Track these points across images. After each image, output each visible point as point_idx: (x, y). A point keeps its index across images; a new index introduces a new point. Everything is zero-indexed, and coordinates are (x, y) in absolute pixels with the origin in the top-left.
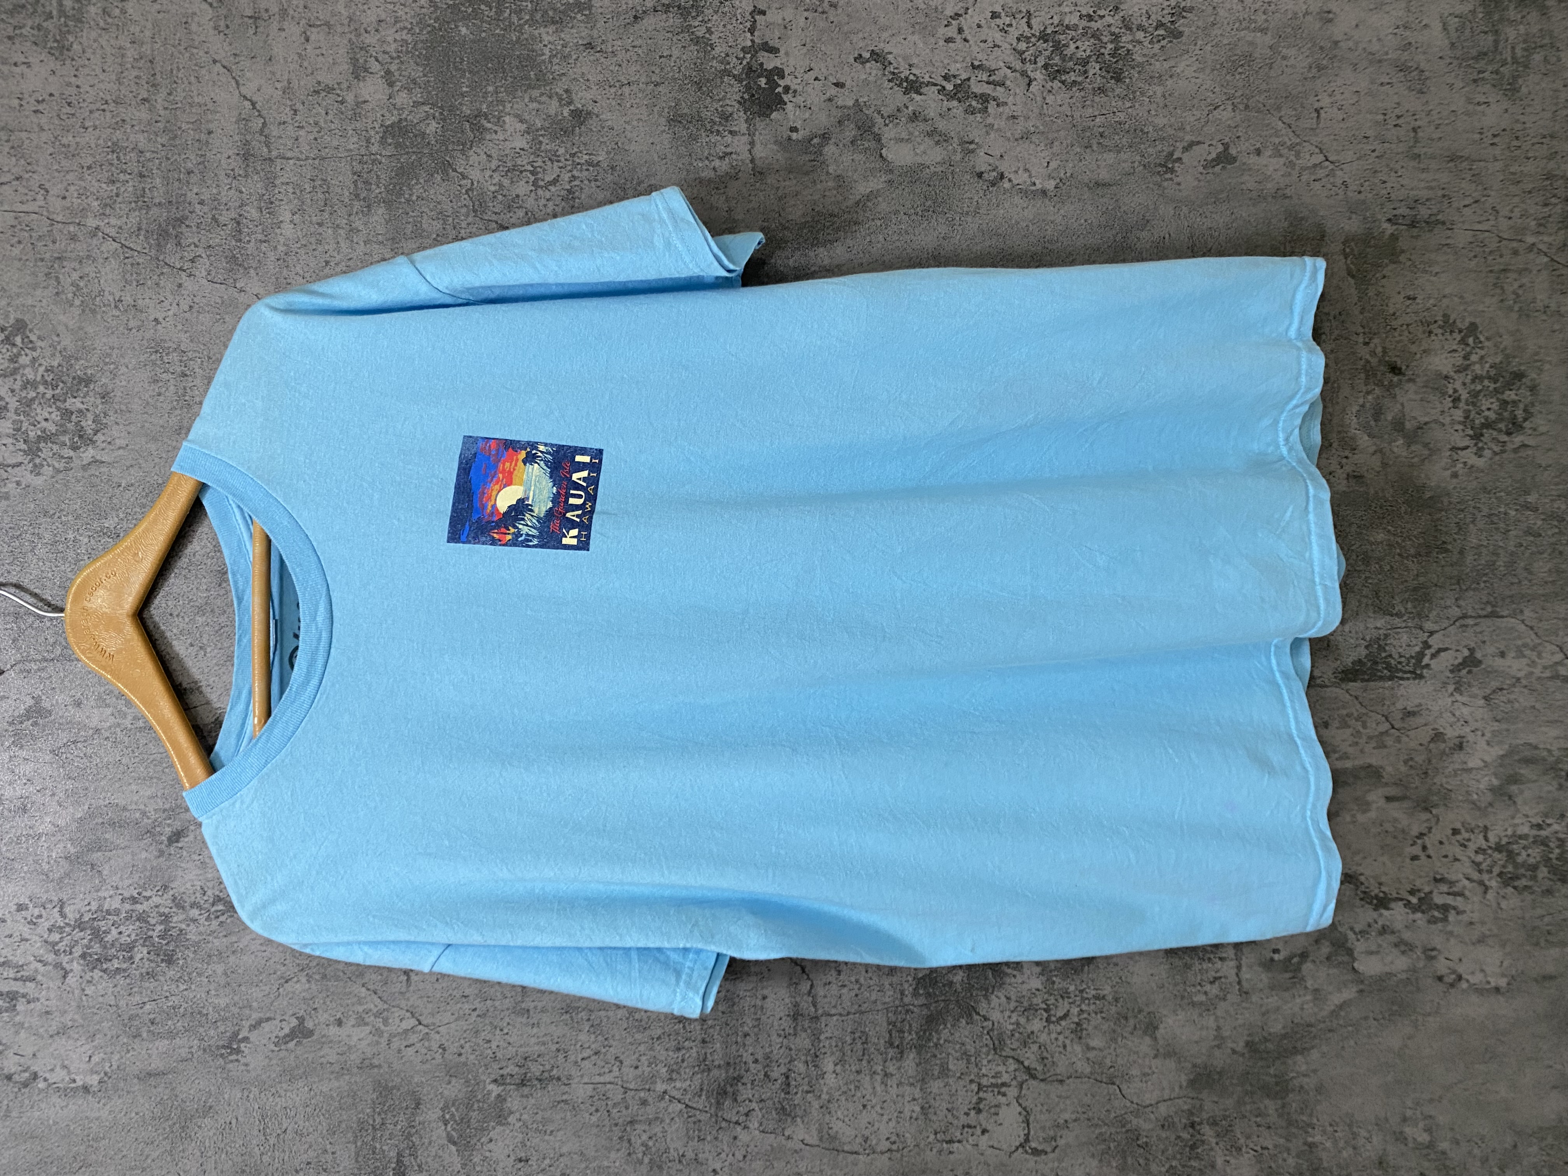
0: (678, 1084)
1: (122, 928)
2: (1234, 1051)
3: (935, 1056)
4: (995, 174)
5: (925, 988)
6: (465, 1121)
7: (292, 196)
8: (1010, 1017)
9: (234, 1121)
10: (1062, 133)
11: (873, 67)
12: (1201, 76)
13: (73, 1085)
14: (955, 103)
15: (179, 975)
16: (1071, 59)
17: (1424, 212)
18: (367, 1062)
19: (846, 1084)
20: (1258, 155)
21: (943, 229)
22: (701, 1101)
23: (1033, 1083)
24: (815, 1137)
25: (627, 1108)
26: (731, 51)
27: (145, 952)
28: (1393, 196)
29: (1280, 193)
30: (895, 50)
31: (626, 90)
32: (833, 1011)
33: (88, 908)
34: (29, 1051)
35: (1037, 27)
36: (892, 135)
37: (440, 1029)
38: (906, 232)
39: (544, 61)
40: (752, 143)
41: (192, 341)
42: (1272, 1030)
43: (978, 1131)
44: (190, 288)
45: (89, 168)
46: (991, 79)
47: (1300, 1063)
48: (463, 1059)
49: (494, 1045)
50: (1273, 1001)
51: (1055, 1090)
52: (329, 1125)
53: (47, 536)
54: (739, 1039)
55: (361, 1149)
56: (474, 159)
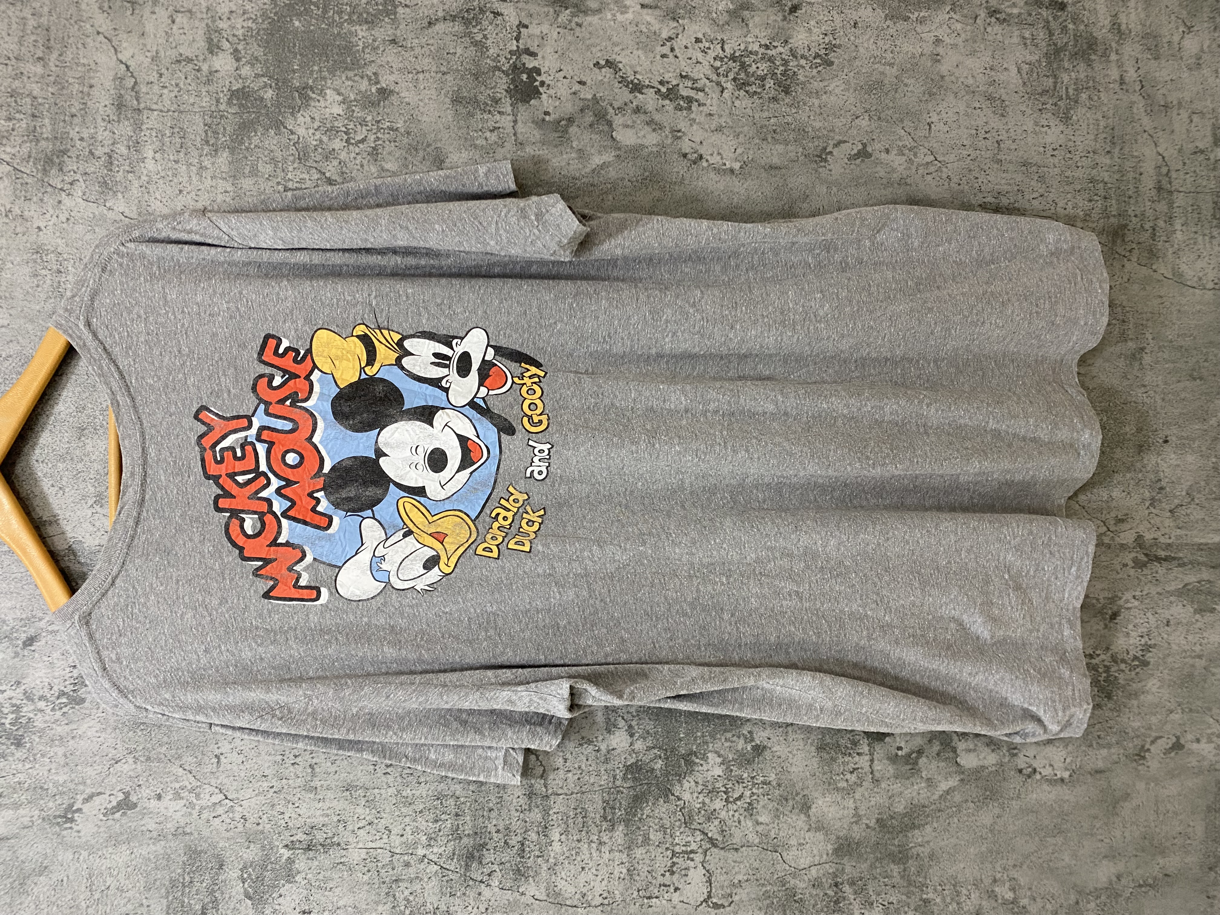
0: (435, 850)
2: (868, 827)
3: (639, 828)
6: (260, 879)
7: (155, 139)
9: (65, 879)
10: (746, 128)
11: (607, 72)
12: (847, 93)
14: (667, 102)
16: (753, 75)
17: (1005, 201)
19: (569, 850)
20: (887, 153)
21: (657, 194)
22: (453, 864)
23: (714, 850)
24: (544, 894)
25: (393, 869)
26: (501, 53)
28: (983, 188)
29: (903, 181)
30: (624, 60)
31: (421, 76)
35: (728, 51)
36: (621, 121)
39: (358, 51)
40: (515, 122)
41: (67, 245)
43: (672, 889)
46: (695, 86)
47: (917, 836)
48: (260, 828)
50: (897, 787)
51: (731, 856)
52: (146, 882)
55: (172, 902)
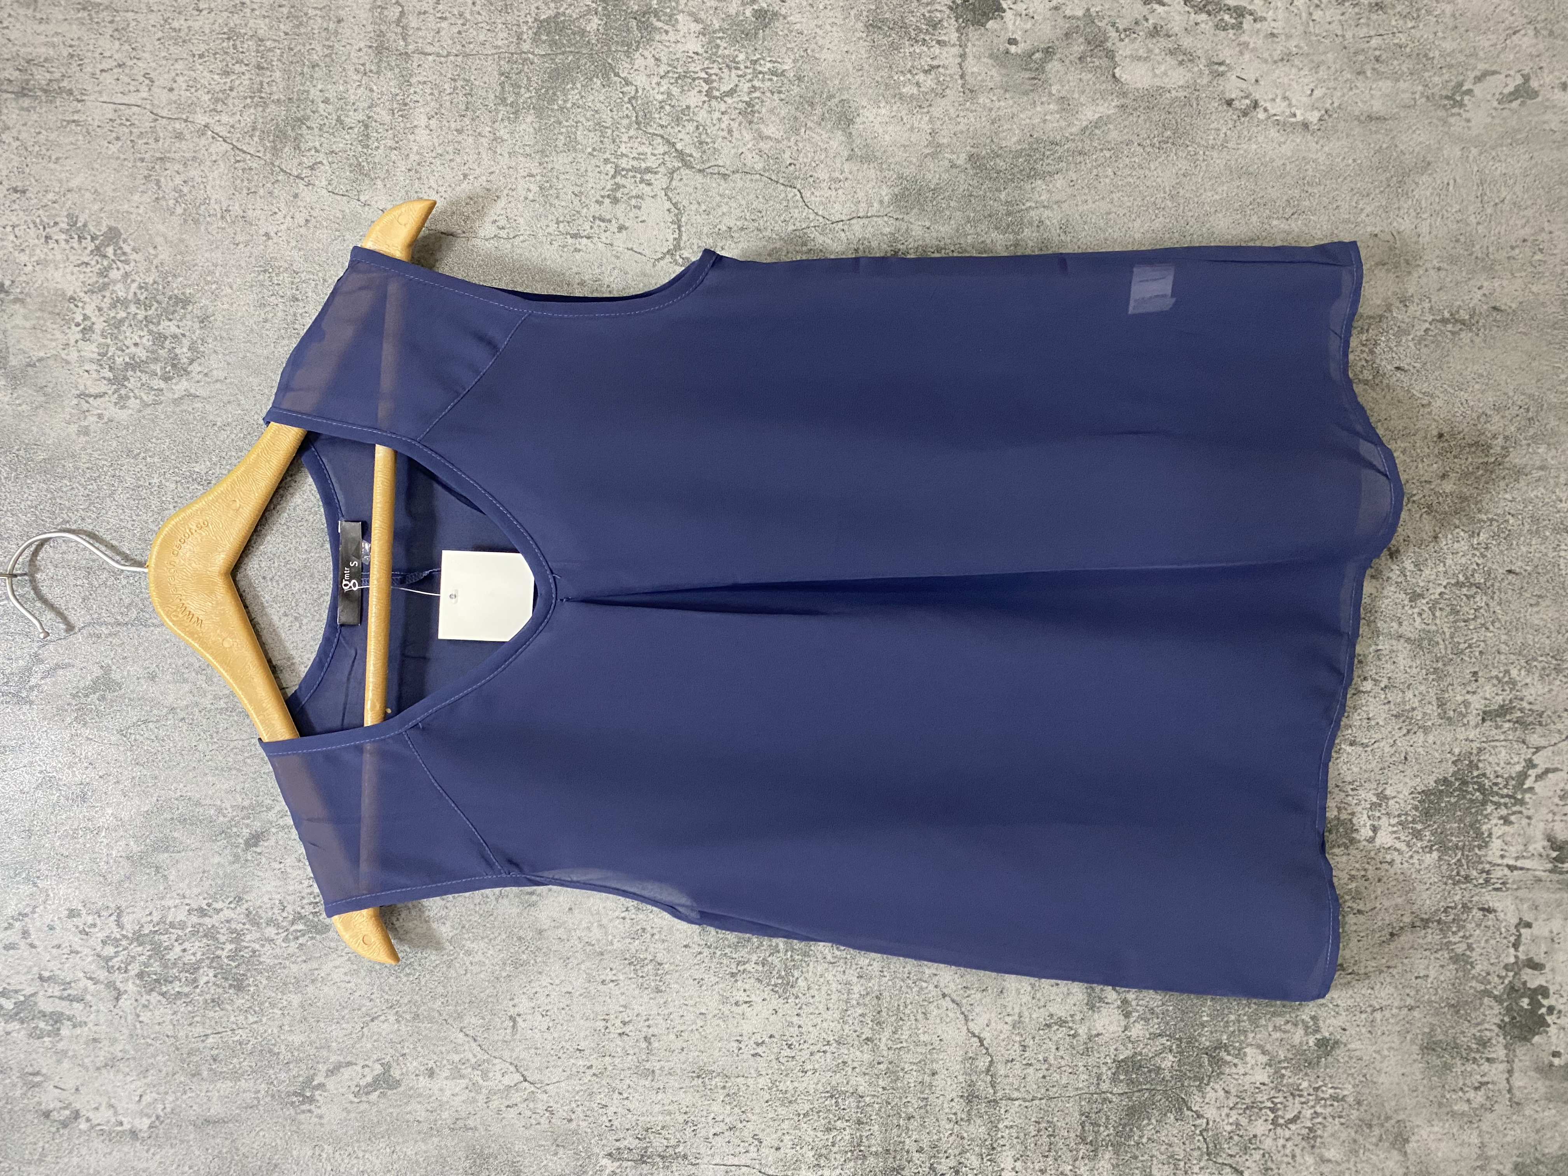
1: (187, 945)
4: (1248, 101)
5: (1127, 1073)
8: (1228, 1115)
13: (119, 1128)
15: (249, 1004)
18: (460, 1123)
27: (211, 975)
32: (1015, 1095)
33: (149, 918)
34: (70, 1084)
37: (548, 1088)
38: (1140, 165)
42: (1547, 1151)
44: (308, 199)
45: (201, 56)
49: (611, 1110)
53: (130, 481)
54: (901, 1122)
56: (639, 62)
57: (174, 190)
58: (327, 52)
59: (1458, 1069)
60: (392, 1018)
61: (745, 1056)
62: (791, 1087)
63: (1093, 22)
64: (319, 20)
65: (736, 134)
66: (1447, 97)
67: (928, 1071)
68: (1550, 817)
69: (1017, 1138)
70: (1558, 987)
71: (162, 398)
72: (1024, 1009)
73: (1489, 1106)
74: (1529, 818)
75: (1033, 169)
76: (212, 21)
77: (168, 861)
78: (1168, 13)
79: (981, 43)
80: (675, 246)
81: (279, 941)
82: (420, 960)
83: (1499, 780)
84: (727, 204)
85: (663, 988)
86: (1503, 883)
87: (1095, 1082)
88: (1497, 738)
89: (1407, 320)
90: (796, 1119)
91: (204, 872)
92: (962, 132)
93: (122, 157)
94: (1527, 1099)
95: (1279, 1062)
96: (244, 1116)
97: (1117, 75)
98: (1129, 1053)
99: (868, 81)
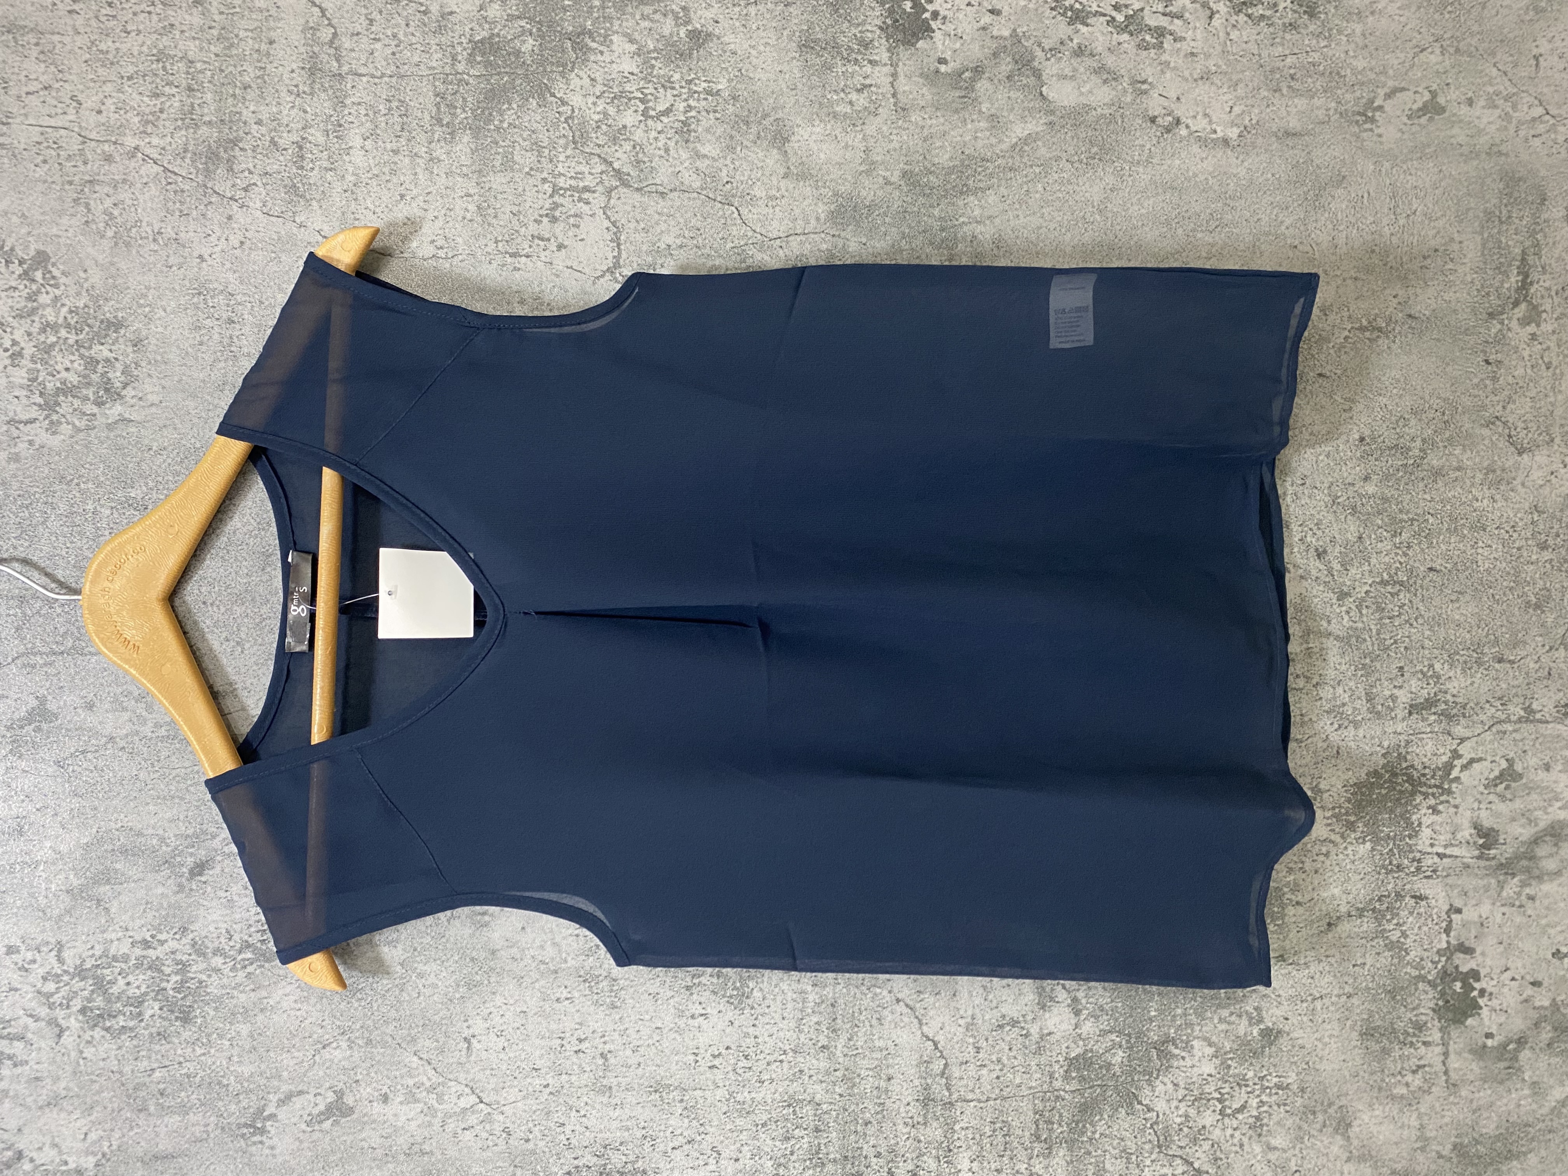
1: (131, 978)
4: (1170, 119)
5: (1079, 1069)
8: (1177, 1108)
13: (64, 1168)
15: (196, 1036)
18: (416, 1148)
27: (156, 1008)
32: (970, 1096)
33: (91, 952)
34: (12, 1124)
37: (505, 1109)
38: (1069, 181)
42: (1484, 1131)
44: (242, 220)
45: (130, 78)
49: (568, 1129)
53: (63, 507)
54: (859, 1128)
56: (575, 82)
57: (105, 212)
58: (259, 73)
59: (1396, 1054)
60: (344, 1045)
61: (701, 1069)
62: (748, 1097)
63: (1020, 42)
64: (250, 41)
65: (672, 152)
66: (1359, 113)
67: (884, 1077)
68: (1476, 805)
69: (973, 1139)
70: (1489, 970)
71: (96, 423)
72: (977, 1011)
73: (1426, 1088)
74: (1456, 807)
75: (965, 185)
76: (140, 42)
77: (109, 894)
78: (1092, 33)
79: (911, 63)
80: (614, 264)
81: (226, 971)
82: (372, 984)
83: (1427, 771)
84: (665, 221)
85: (619, 1004)
86: (1433, 871)
87: (1048, 1081)
88: (1423, 730)
89: (1328, 328)
90: (754, 1129)
91: (147, 903)
92: (895, 150)
93: (50, 180)
94: (1462, 1081)
95: (1225, 1053)
96: (194, 1150)
97: (1044, 93)
98: (1079, 1051)
99: (802, 100)
